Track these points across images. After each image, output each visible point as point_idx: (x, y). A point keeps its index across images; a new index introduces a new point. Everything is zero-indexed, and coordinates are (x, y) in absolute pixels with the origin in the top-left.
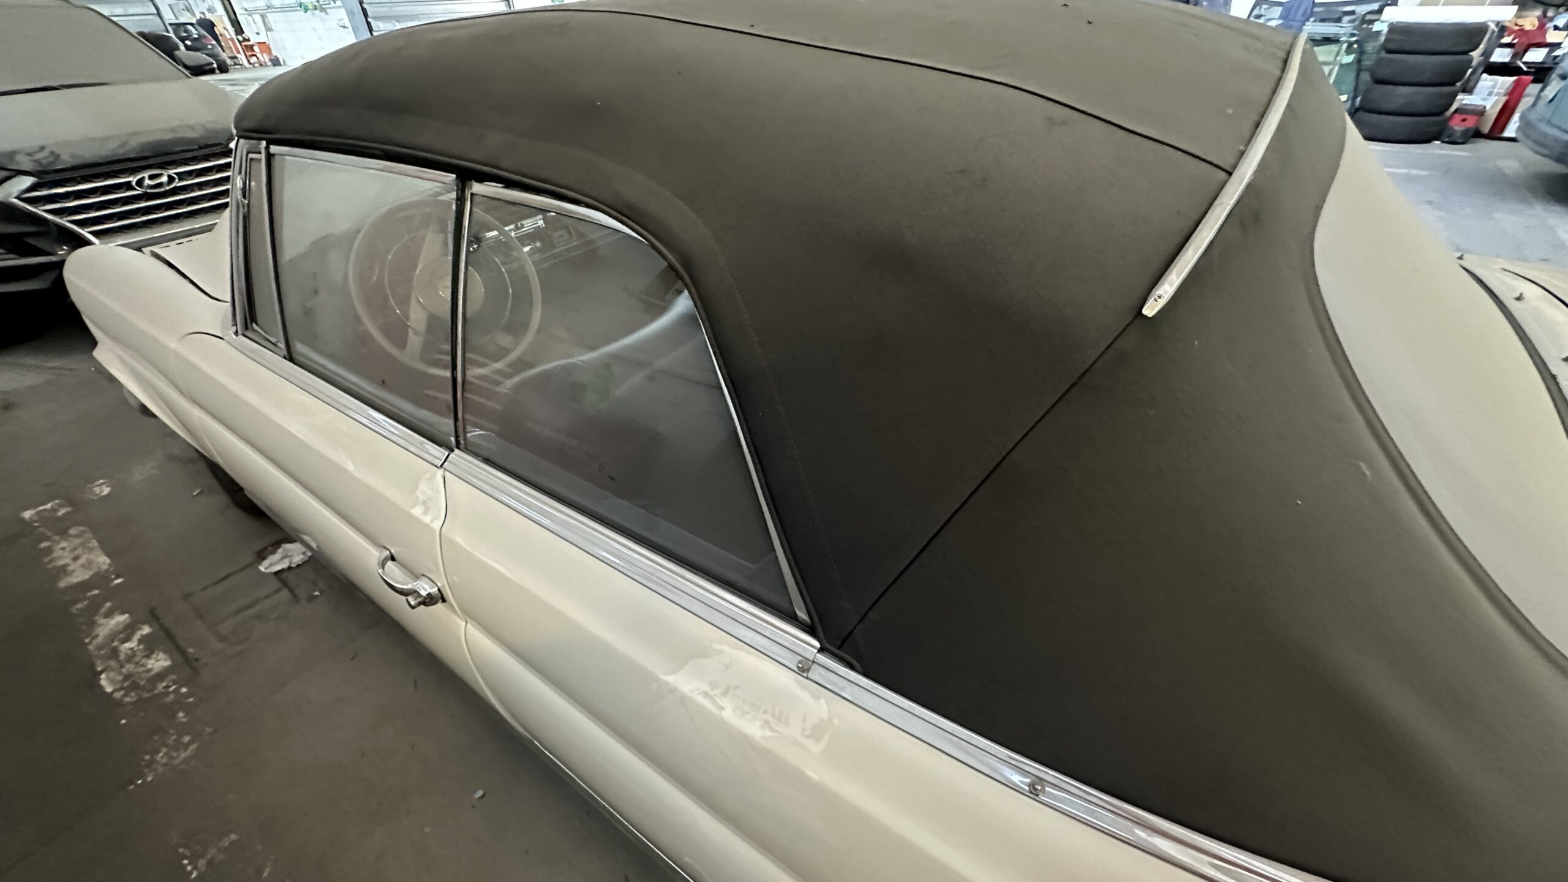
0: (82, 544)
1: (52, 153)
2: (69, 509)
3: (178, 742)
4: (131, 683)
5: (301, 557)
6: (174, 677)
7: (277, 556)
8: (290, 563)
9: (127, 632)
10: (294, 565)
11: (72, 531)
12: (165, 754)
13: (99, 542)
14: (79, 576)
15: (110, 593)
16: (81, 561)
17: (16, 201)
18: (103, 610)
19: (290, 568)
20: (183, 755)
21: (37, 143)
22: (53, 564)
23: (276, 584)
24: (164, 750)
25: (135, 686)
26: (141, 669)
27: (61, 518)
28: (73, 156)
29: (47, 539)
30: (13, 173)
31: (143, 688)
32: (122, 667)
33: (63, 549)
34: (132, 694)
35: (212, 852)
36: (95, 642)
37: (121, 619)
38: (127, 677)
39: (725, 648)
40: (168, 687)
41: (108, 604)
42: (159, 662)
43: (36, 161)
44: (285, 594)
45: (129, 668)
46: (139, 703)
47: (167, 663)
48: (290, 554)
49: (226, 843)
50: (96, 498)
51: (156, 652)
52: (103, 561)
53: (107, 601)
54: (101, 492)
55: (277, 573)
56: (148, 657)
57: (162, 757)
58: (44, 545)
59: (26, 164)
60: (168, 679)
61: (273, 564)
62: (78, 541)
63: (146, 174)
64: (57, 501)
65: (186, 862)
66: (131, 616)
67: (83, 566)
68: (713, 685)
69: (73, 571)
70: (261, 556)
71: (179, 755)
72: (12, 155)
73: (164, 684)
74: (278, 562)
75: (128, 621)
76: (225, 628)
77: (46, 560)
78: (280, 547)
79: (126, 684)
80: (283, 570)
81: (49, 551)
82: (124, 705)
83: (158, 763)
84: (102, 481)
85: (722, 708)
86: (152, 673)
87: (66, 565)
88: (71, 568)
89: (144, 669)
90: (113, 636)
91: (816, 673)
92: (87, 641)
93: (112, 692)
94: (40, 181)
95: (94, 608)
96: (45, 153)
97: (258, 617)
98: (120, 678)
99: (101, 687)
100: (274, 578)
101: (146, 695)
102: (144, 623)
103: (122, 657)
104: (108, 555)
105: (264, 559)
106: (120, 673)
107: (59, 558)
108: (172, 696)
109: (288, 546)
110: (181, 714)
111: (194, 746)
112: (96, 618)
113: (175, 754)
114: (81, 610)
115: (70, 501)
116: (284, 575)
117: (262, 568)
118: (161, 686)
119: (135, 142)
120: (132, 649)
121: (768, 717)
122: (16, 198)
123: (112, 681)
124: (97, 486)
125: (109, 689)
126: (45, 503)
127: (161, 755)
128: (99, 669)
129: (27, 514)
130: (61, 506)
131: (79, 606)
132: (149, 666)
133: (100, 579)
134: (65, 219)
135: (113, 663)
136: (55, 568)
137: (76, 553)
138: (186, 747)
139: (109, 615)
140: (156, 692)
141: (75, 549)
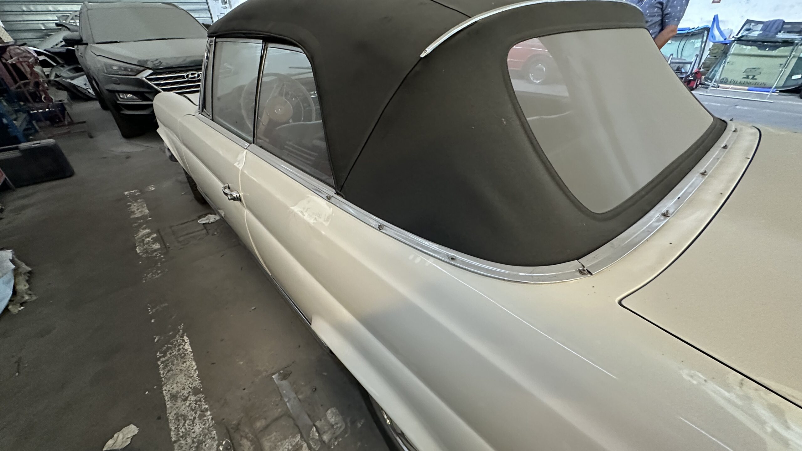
0: (141, 205)
1: (160, 62)
2: (139, 193)
3: (156, 272)
4: (146, 251)
5: (214, 220)
6: (160, 252)
7: (205, 218)
8: (209, 221)
9: (148, 235)
10: (210, 222)
11: (139, 201)
12: (151, 275)
13: (147, 205)
14: (138, 215)
15: (147, 222)
16: (139, 210)
17: (144, 79)
18: (143, 227)
19: (208, 223)
20: (157, 276)
21: (155, 58)
22: (130, 210)
23: (202, 227)
24: (151, 274)
25: (147, 252)
26: (150, 247)
27: (136, 196)
28: (167, 64)
29: (130, 202)
30: (146, 68)
31: (149, 253)
32: (144, 246)
33: (135, 206)
34: (145, 254)
35: (158, 307)
36: (138, 237)
37: (148, 231)
38: (146, 249)
39: (310, 196)
40: (157, 254)
41: (144, 226)
42: (157, 246)
43: (154, 64)
44: (205, 231)
45: (146, 246)
46: (147, 258)
47: (159, 247)
48: (210, 218)
49: (164, 305)
50: (149, 191)
51: (156, 243)
52: (147, 211)
53: (145, 224)
54: (151, 189)
55: (203, 224)
56: (153, 244)
57: (150, 276)
58: (129, 203)
59: (150, 65)
60: (158, 252)
61: (203, 221)
62: (140, 204)
63: (190, 73)
64: (137, 190)
65: (149, 309)
66: (151, 230)
67: (140, 212)
68: (304, 208)
69: (136, 213)
70: (200, 217)
71: (155, 276)
72: (146, 61)
73: (156, 253)
74: (205, 220)
75: (150, 231)
76: (181, 239)
77: (128, 208)
78: (207, 215)
79: (144, 251)
80: (206, 223)
81: (130, 206)
82: (142, 258)
83: (148, 277)
84: (152, 186)
85: (304, 215)
86: (153, 249)
87: (135, 211)
88: (136, 212)
89: (151, 247)
90: (143, 236)
91: (333, 200)
92: (135, 236)
93: (139, 253)
94: (154, 72)
95: (140, 225)
96: (157, 62)
97: (193, 237)
98: (142, 249)
99: (136, 251)
100: (202, 225)
101: (150, 256)
102: (154, 233)
103: (145, 242)
104: (149, 210)
105: (200, 219)
106: (143, 248)
107: (132, 208)
108: (158, 258)
109: (210, 215)
110: (159, 264)
111: (160, 275)
112: (140, 229)
113: (154, 276)
114: (136, 226)
115: (141, 191)
116: (206, 225)
117: (199, 221)
118: (155, 254)
119: (189, 60)
120: (149, 241)
121: (316, 217)
122: (145, 78)
123: (139, 249)
124: (151, 187)
125: (138, 252)
126: (133, 190)
127: (150, 275)
128: (137, 245)
129: (126, 193)
130: (137, 192)
131: (135, 225)
132: (153, 247)
133: (144, 217)
134: (160, 88)
135: (142, 244)
136: (131, 211)
137: (139, 207)
138: (158, 274)
139: (144, 229)
140: (153, 255)
141: (138, 206)
